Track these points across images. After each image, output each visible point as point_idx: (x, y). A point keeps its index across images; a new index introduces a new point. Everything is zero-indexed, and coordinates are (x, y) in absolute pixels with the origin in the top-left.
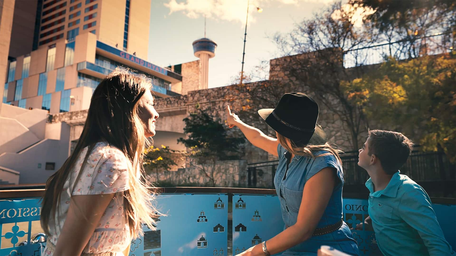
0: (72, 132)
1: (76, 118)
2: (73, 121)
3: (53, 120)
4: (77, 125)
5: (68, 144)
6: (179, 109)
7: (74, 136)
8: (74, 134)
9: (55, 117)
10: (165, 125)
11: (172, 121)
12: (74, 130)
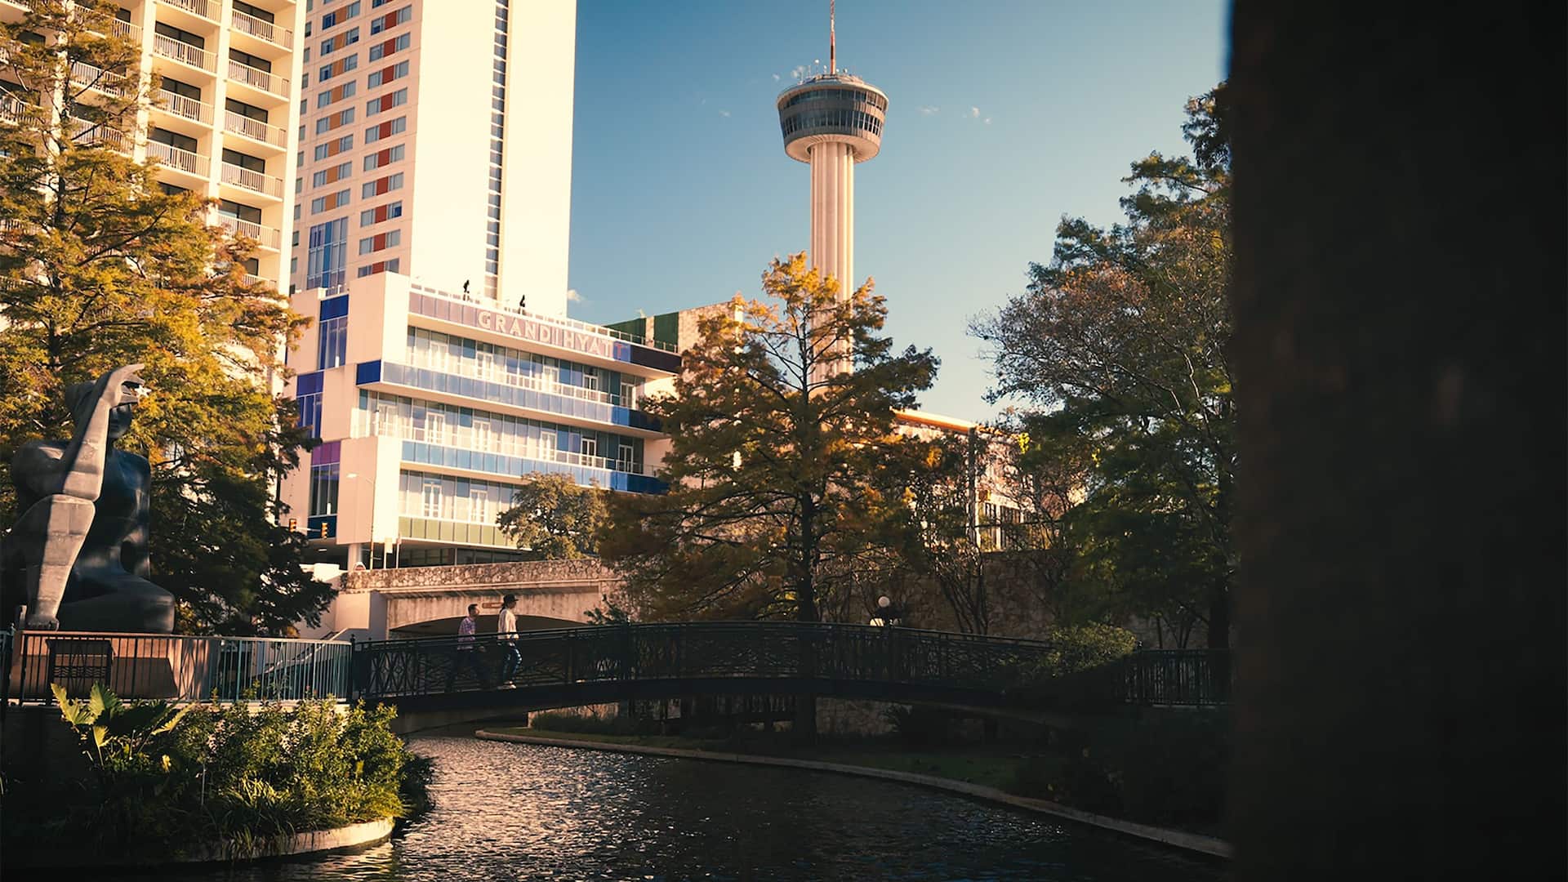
0: (391, 611)
1: (400, 584)
2: (393, 590)
3: (350, 584)
4: (402, 598)
5: (385, 632)
6: (589, 584)
7: (396, 621)
8: (396, 615)
9: (353, 577)
10: (568, 610)
11: (579, 603)
12: (396, 607)
